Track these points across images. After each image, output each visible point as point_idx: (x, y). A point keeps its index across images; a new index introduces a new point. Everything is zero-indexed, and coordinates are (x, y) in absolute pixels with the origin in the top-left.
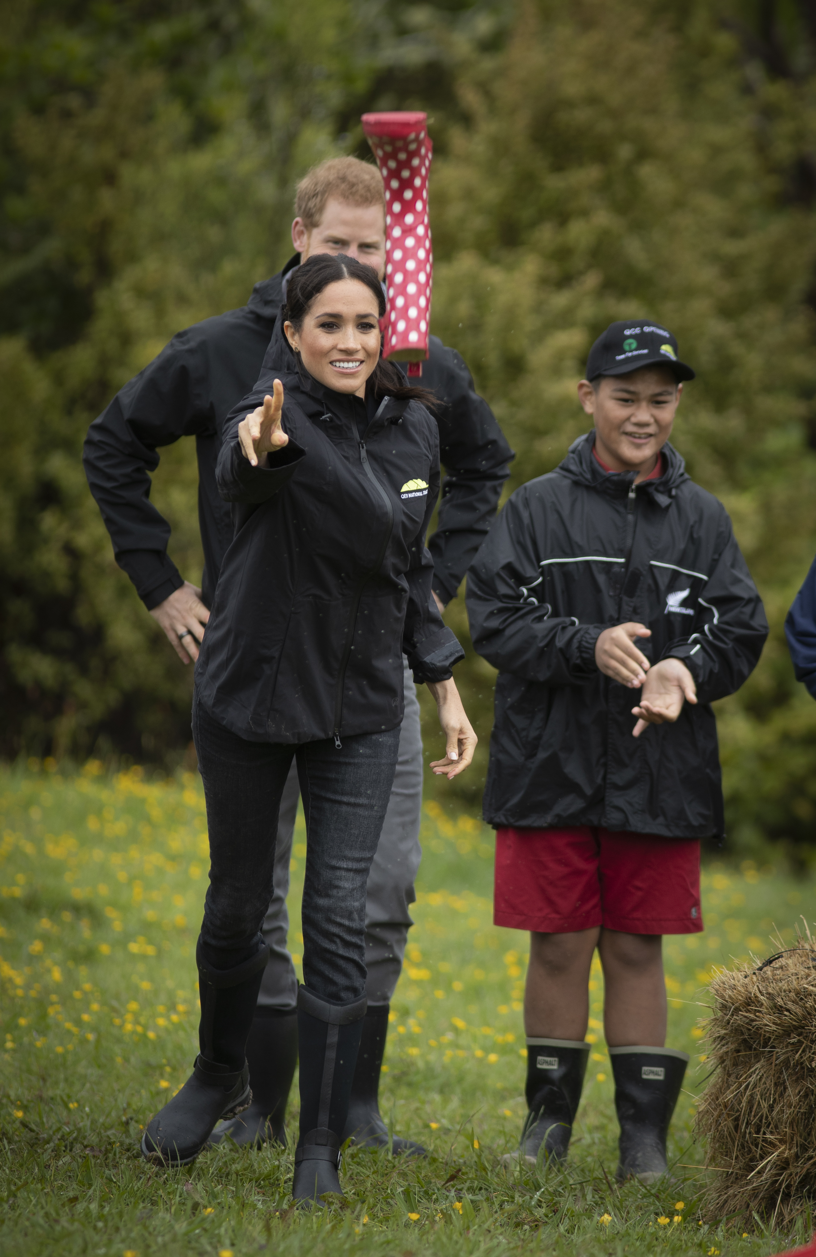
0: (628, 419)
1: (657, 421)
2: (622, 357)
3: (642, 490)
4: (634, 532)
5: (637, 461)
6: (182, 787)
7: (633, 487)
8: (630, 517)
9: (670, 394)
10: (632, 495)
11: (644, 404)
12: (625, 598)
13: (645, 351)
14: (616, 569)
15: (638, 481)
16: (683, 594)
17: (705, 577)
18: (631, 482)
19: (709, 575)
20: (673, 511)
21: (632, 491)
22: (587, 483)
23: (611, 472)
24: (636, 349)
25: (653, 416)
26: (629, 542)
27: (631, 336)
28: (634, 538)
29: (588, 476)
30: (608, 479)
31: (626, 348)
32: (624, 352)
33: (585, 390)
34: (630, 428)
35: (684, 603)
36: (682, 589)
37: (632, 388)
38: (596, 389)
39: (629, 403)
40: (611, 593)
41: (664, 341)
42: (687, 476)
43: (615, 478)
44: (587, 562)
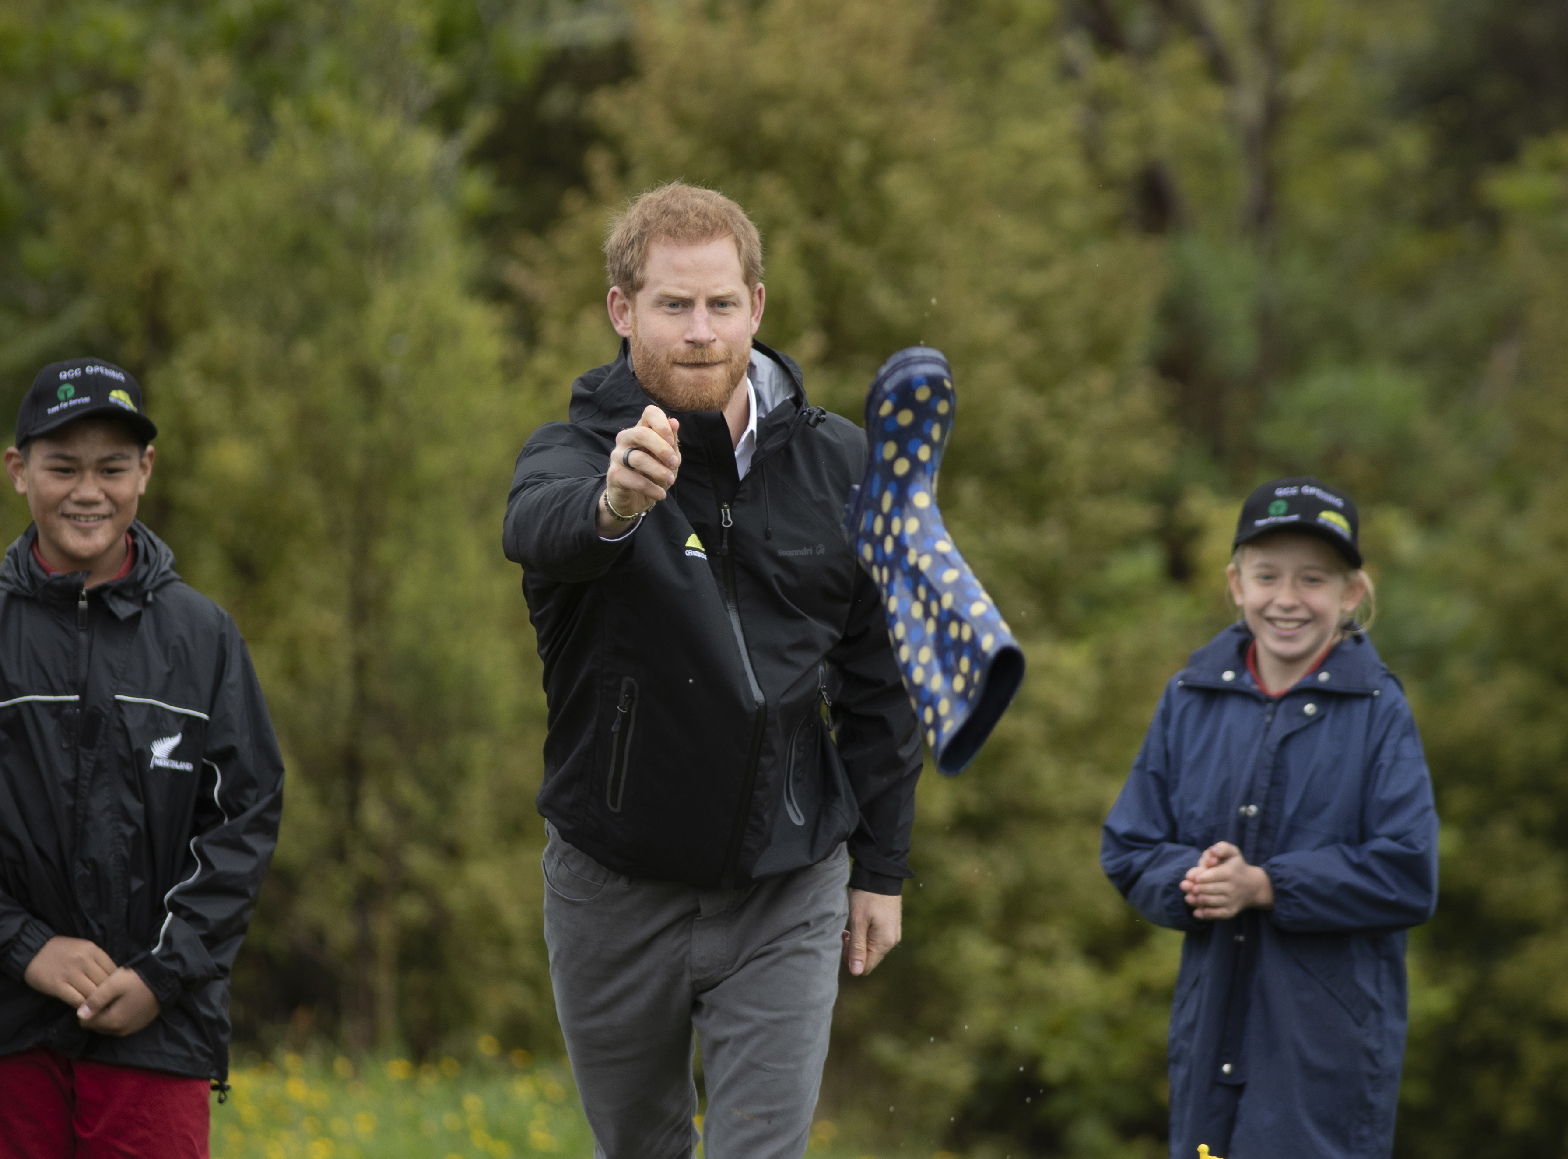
0: (67, 496)
1: (108, 496)
2: (55, 409)
3: (95, 596)
4: (90, 657)
5: (86, 553)
6: (285, 1074)
7: (84, 593)
8: (83, 637)
9: (127, 458)
10: (83, 604)
11: (89, 474)
12: (83, 750)
13: (87, 400)
14: (68, 711)
15: (91, 584)
16: (174, 741)
17: (205, 716)
18: (80, 586)
19: (209, 714)
20: (146, 624)
21: (83, 599)
22: (25, 593)
23: (54, 574)
24: (73, 398)
25: (103, 490)
26: (83, 671)
27: (68, 381)
28: (89, 666)
29: (26, 583)
30: (48, 585)
31: (61, 396)
32: (58, 402)
33: (14, 461)
34: (72, 509)
35: (175, 754)
36: (171, 734)
37: (69, 452)
38: (26, 456)
39: (71, 474)
40: (64, 745)
41: (116, 385)
42: (173, 574)
43: (58, 582)
44: (28, 703)
